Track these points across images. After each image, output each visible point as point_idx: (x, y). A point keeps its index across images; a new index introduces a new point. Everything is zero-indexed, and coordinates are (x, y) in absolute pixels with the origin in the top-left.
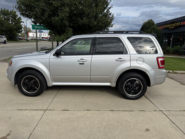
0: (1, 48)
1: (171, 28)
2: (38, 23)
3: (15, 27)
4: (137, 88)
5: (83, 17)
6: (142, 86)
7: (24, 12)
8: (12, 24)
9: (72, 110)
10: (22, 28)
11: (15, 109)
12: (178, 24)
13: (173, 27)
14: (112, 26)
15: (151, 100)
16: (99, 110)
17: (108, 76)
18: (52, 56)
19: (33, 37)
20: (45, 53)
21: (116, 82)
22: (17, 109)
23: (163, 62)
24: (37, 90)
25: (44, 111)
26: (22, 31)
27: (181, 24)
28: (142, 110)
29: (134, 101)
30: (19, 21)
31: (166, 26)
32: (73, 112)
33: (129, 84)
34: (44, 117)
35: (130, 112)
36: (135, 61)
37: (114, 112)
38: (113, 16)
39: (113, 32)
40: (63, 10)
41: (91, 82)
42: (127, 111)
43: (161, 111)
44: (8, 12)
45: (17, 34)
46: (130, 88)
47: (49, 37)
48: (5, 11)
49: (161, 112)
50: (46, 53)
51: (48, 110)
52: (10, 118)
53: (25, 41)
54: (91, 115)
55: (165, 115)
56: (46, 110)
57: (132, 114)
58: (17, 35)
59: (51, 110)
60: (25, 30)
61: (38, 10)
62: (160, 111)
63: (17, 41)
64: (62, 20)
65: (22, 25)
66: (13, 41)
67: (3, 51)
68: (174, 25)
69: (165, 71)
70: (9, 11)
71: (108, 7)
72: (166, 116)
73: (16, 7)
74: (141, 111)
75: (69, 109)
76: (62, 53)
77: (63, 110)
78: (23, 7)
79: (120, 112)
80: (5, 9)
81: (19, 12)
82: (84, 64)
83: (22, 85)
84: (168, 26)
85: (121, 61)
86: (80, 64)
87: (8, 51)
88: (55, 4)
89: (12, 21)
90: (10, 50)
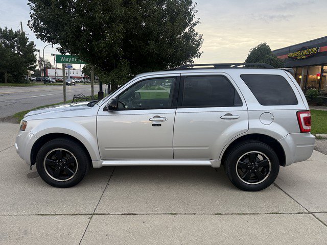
0: (2, 97)
1: (300, 58)
2: (68, 52)
3: (24, 60)
4: (260, 169)
5: (150, 40)
6: (270, 165)
7: (44, 32)
8: (19, 53)
9: (143, 213)
10: (35, 62)
11: (34, 213)
12: (314, 50)
13: (304, 57)
14: (199, 56)
15: (287, 192)
16: (194, 214)
17: (207, 148)
18: (101, 112)
19: (56, 76)
20: (88, 105)
21: (221, 159)
22: (37, 213)
23: (308, 121)
24: (74, 175)
25: (90, 216)
26: (37, 65)
27: (318, 51)
28: (275, 211)
29: (255, 193)
30: (31, 49)
31: (291, 55)
32: (144, 218)
33: (246, 161)
34: (91, 229)
35: (253, 217)
36: (258, 119)
37: (223, 216)
38: (200, 39)
39: (213, 66)
40: (114, 28)
41: (174, 159)
42: (247, 214)
43: (312, 213)
44: (12, 33)
45: (27, 72)
46: (247, 169)
47: (83, 76)
48: (6, 31)
49: (310, 215)
50: (90, 105)
51: (97, 214)
52: (26, 232)
53: (42, 85)
54: (181, 224)
55: (321, 221)
56: (94, 214)
57: (258, 221)
58: (27, 74)
59: (102, 214)
60: (41, 64)
61: (70, 28)
62: (309, 213)
63: (26, 83)
64: (111, 46)
65: (36, 55)
66: (20, 84)
67: (4, 102)
68: (305, 52)
69: (312, 136)
70: (14, 32)
71: (192, 23)
72: (323, 223)
73: (30, 24)
74: (272, 213)
75: (136, 213)
76: (120, 106)
77: (125, 214)
78: (42, 23)
79: (234, 216)
80: (6, 29)
81: (34, 32)
82: (160, 125)
83: (45, 167)
84: (295, 54)
85: (230, 119)
86: (153, 125)
87: (13, 101)
88: (100, 18)
89: (18, 48)
90: (16, 100)
